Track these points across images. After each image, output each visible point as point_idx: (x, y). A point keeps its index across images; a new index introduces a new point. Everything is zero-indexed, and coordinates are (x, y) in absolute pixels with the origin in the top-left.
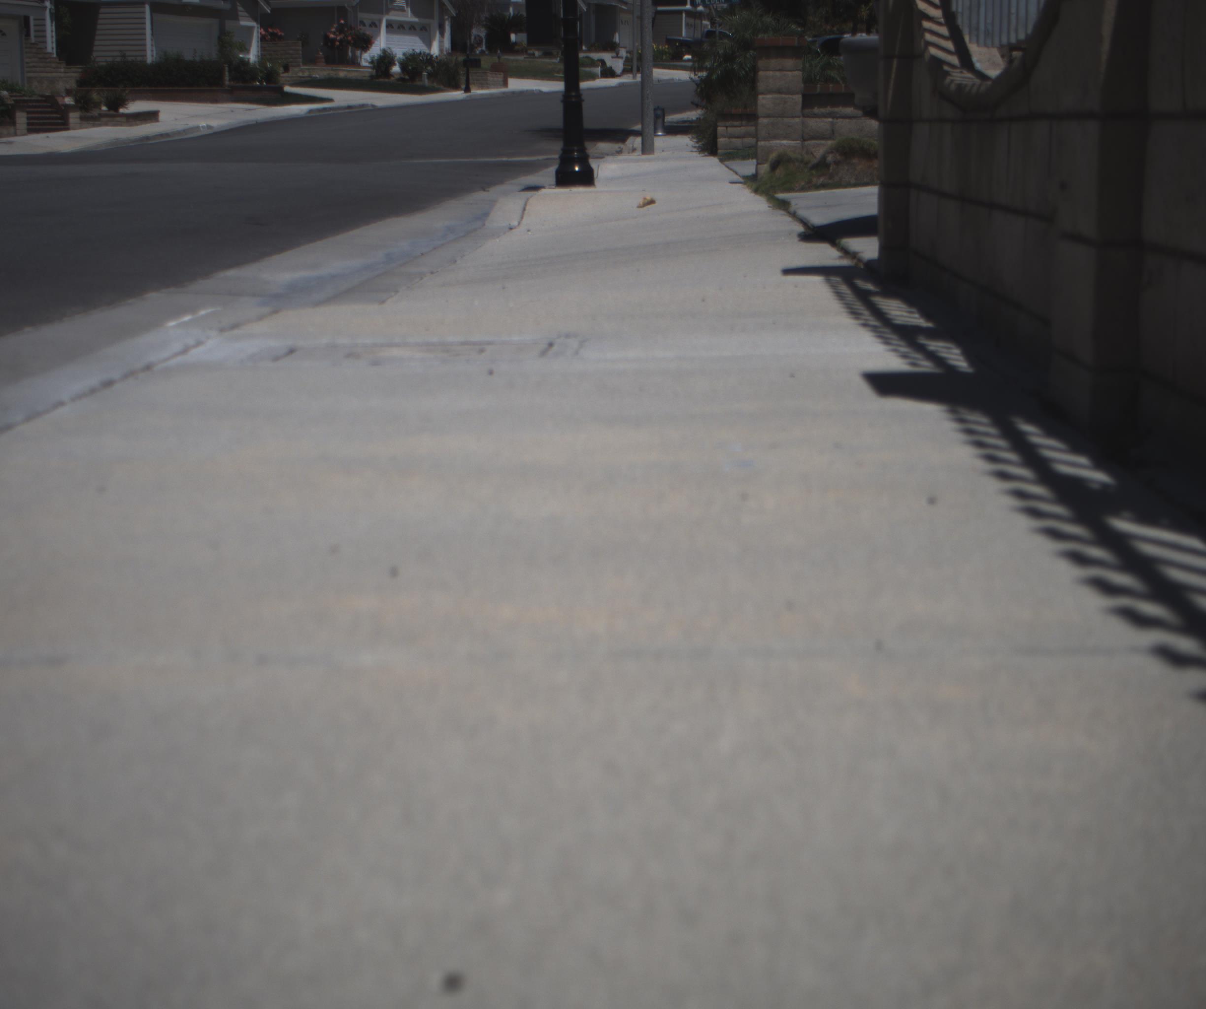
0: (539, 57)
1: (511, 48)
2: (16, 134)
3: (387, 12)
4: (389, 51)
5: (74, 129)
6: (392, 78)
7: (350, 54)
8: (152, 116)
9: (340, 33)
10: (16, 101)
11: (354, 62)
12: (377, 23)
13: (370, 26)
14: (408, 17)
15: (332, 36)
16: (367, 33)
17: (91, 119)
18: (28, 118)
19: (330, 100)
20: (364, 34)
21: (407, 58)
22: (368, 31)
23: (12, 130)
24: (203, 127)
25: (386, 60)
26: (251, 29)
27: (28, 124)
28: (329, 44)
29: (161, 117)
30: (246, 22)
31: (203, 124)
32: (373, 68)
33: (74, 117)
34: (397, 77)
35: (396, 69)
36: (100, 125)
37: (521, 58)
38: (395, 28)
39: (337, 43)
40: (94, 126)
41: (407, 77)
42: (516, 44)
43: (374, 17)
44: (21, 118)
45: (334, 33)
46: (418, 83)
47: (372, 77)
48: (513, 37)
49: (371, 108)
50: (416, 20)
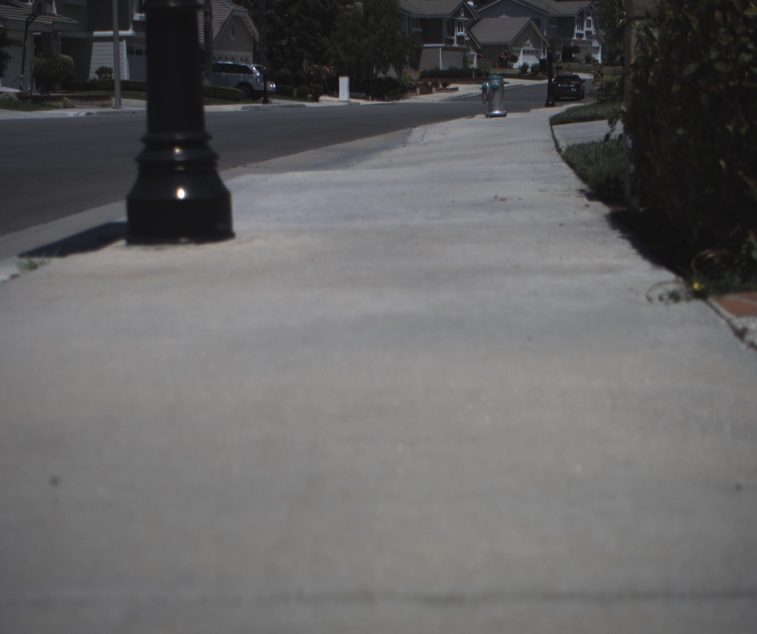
0: (585, 64)
1: (572, 60)
2: (416, 95)
3: (523, 46)
4: (526, 63)
5: (434, 94)
6: (527, 74)
7: (509, 64)
8: (456, 89)
9: (505, 56)
10: (416, 84)
11: (511, 67)
12: (519, 51)
13: (516, 52)
14: (531, 48)
15: (502, 57)
16: (516, 55)
17: (439, 90)
18: (420, 90)
19: (508, 83)
20: (515, 56)
21: (533, 66)
22: (515, 54)
23: (415, 94)
24: (474, 93)
25: (524, 67)
26: (473, 55)
27: (420, 92)
28: (501, 60)
29: (459, 89)
30: (472, 52)
31: (474, 92)
32: (520, 70)
33: (434, 89)
34: (529, 73)
35: (529, 70)
36: (442, 92)
37: (577, 64)
38: (526, 52)
39: (504, 60)
40: (440, 92)
41: (533, 73)
42: (574, 58)
43: (518, 48)
44: (418, 90)
45: (503, 56)
46: (538, 76)
47: (520, 74)
48: (573, 55)
49: (523, 86)
50: (534, 49)
